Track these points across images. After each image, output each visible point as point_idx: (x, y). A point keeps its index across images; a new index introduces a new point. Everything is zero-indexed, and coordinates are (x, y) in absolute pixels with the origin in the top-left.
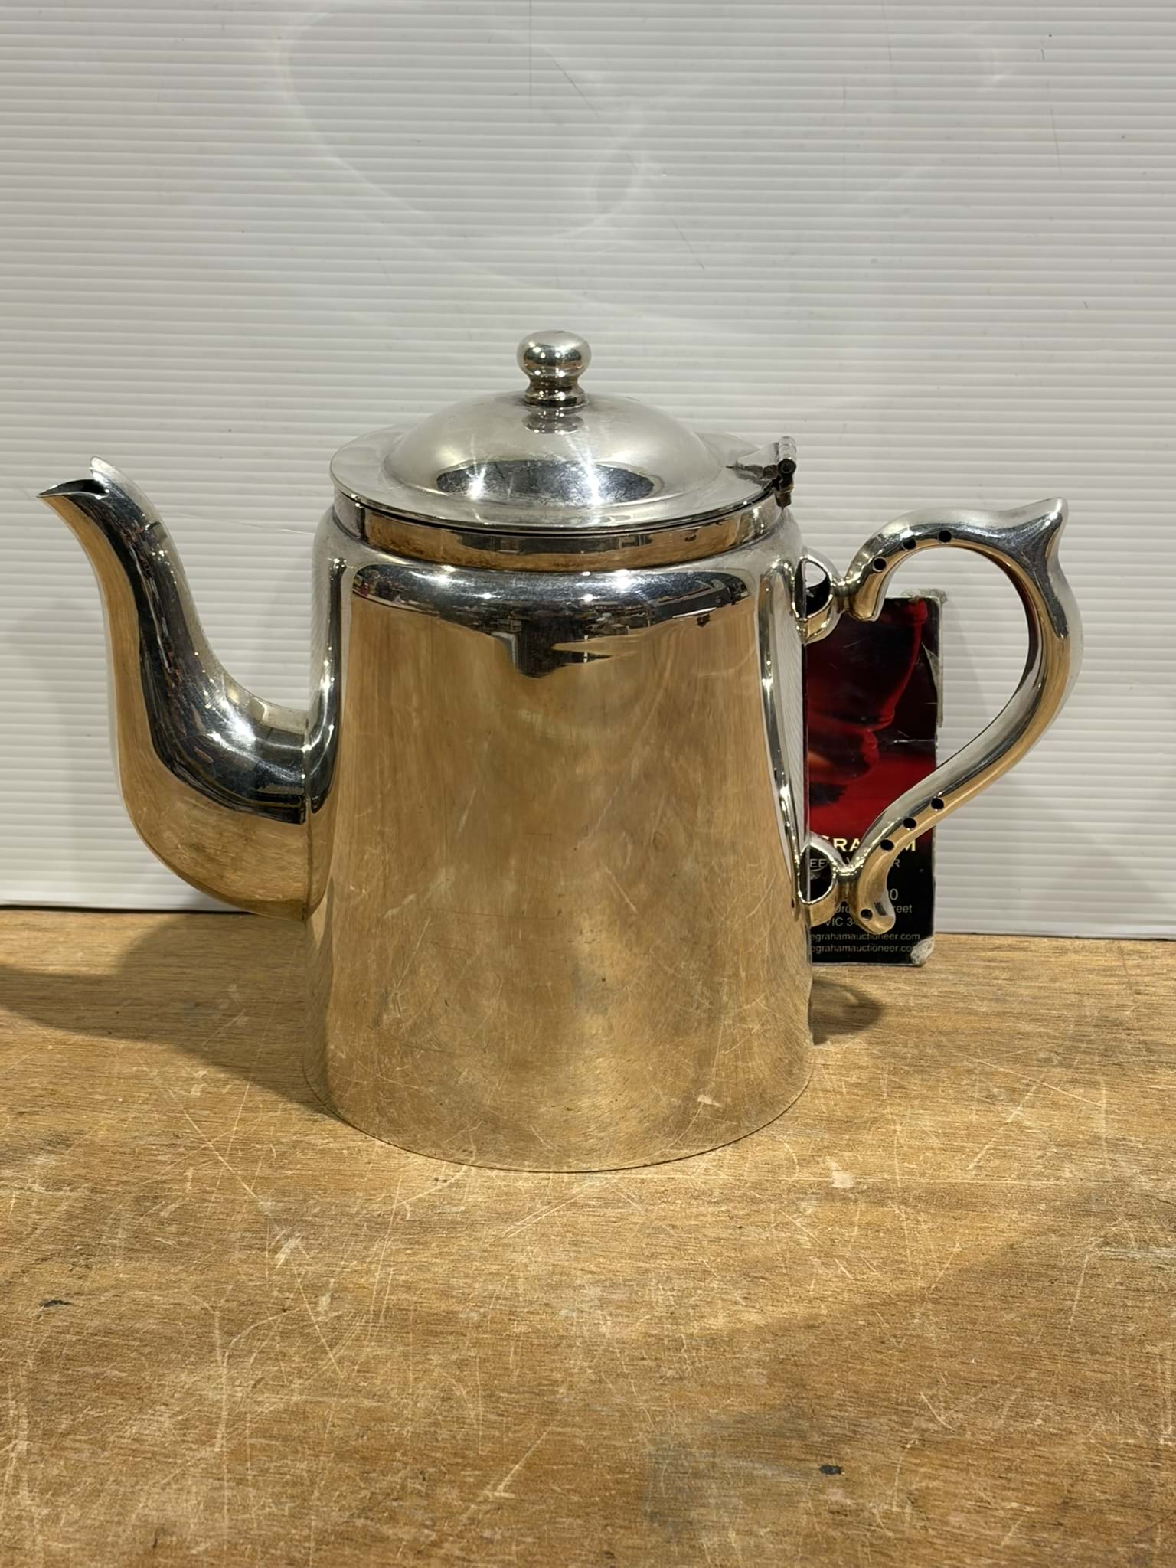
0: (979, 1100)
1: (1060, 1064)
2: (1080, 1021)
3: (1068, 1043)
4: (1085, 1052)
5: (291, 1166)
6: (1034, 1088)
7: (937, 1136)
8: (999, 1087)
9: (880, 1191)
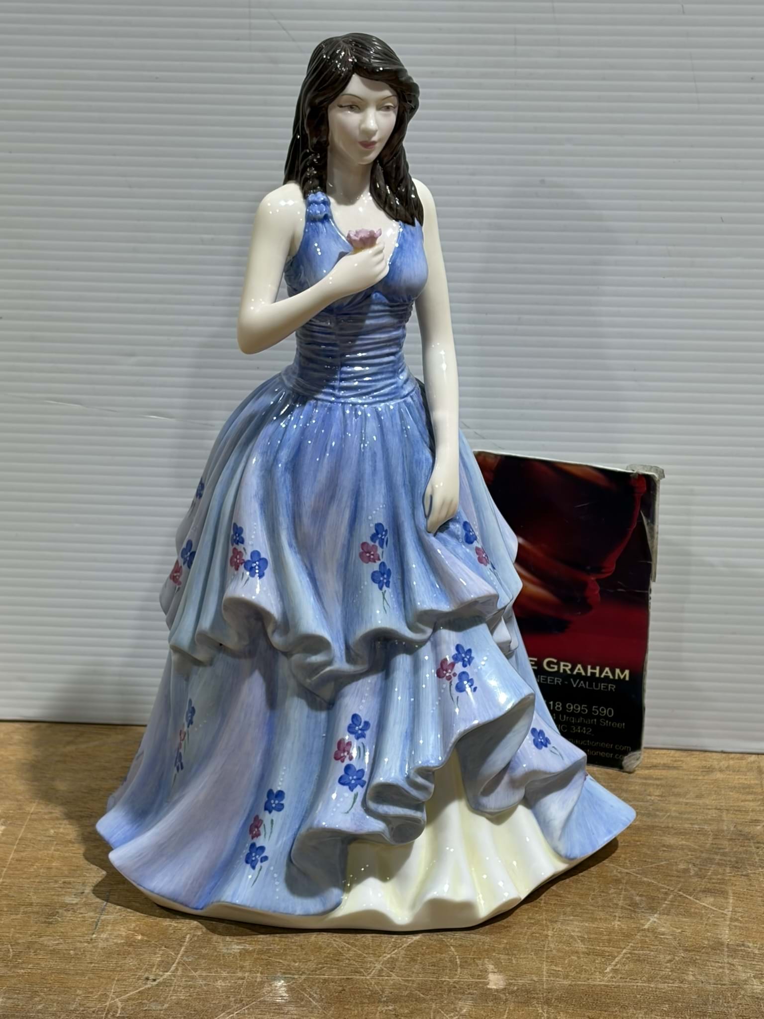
0: (622, 908)
1: (696, 875)
2: (717, 835)
3: (704, 855)
4: (718, 864)
5: (24, 966)
6: (671, 897)
7: (583, 940)
8: (641, 896)
9: (528, 992)
